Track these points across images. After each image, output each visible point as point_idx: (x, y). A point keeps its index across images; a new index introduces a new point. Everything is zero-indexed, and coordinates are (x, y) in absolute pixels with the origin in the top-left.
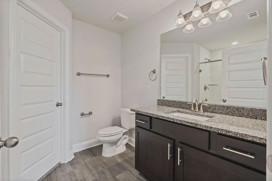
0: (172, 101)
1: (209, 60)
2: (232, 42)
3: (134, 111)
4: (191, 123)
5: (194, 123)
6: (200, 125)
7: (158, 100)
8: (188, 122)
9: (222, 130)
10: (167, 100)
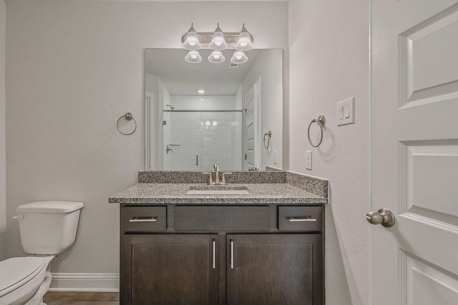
0: (171, 173)
1: (172, 108)
2: (198, 90)
3: (114, 201)
4: (250, 199)
5: (255, 199)
6: (264, 199)
7: (140, 174)
8: (247, 199)
9: (288, 199)
10: (161, 172)
